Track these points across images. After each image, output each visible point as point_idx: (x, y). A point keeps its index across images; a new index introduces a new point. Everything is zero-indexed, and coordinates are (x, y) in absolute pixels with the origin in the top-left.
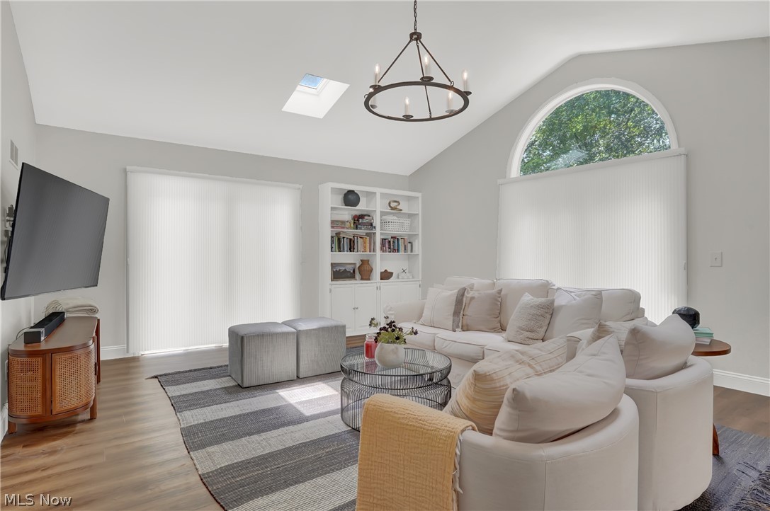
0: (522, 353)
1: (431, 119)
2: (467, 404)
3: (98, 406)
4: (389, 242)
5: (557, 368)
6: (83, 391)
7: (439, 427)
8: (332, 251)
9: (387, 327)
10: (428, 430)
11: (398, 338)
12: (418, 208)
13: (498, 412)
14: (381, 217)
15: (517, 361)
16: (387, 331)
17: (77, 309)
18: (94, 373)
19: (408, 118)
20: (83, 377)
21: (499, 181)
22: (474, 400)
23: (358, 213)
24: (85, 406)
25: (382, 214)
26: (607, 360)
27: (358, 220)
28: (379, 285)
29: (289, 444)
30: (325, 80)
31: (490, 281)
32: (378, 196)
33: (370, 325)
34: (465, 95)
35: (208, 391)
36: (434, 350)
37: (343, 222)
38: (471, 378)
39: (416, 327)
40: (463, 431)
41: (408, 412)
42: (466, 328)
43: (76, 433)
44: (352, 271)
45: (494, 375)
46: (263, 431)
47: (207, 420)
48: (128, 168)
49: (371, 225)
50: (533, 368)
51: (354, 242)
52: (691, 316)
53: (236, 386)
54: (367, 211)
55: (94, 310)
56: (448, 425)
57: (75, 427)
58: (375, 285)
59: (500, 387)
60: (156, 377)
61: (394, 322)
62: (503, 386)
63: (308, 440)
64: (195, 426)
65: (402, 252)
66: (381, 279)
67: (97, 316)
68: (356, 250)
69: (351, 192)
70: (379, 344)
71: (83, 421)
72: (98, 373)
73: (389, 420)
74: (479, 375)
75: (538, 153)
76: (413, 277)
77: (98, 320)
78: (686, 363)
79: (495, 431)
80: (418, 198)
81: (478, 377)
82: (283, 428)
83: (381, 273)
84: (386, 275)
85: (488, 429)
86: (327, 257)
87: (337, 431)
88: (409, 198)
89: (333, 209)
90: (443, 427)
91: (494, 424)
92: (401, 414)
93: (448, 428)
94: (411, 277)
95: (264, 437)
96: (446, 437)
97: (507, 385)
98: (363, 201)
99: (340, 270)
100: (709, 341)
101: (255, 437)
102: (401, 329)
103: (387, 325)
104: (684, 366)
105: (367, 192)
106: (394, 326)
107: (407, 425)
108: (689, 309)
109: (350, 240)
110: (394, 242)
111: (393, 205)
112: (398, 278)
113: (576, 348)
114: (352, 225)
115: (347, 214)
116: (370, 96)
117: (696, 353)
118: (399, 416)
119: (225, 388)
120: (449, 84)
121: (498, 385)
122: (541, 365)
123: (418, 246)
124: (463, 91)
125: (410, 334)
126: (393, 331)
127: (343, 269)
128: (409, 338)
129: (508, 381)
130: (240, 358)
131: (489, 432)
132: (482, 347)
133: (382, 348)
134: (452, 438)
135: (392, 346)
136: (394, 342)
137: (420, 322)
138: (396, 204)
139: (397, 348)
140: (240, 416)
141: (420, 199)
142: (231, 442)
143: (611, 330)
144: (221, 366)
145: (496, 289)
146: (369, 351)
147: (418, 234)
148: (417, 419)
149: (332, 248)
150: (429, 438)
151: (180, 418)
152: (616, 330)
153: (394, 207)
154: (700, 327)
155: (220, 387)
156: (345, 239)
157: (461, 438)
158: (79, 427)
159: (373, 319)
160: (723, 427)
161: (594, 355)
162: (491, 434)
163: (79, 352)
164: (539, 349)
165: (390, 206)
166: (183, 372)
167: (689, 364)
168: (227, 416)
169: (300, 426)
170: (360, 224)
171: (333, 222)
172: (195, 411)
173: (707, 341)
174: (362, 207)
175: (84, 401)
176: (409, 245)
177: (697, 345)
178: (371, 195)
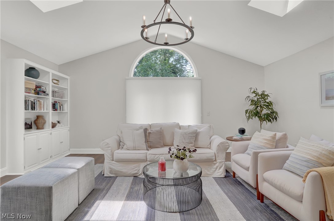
12: (68, 85)
14: (52, 88)
21: (127, 78)
23: (38, 84)
28: (51, 132)
32: (51, 74)
44: (30, 124)
49: (45, 92)
51: (34, 103)
65: (58, 111)
66: (52, 128)
68: (36, 109)
69: (32, 69)
80: (68, 79)
88: (64, 79)
94: (63, 126)
98: (41, 76)
105: (44, 71)
109: (32, 102)
114: (34, 92)
123: (67, 107)
156: (29, 101)
165: (53, 82)
174: (41, 80)
176: (62, 106)
178: (46, 73)
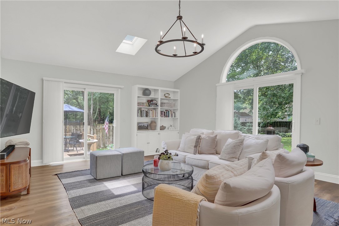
0: (228, 166)
1: (186, 56)
2: (202, 189)
3: (31, 188)
4: (165, 112)
5: (244, 173)
6: (24, 181)
7: (190, 199)
8: (138, 117)
9: (164, 152)
10: (185, 201)
11: (169, 158)
12: (178, 97)
13: (217, 192)
14: (161, 101)
15: (226, 170)
16: (164, 154)
17: (21, 143)
18: (29, 173)
19: (175, 56)
20: (24, 175)
21: (217, 85)
22: (206, 187)
23: (150, 99)
24: (25, 188)
25: (161, 99)
26: (266, 169)
27: (150, 102)
28: (159, 132)
29: (119, 206)
30: (136, 37)
31: (211, 131)
32: (160, 91)
33: (156, 152)
34: (202, 45)
35: (80, 181)
36: (185, 162)
37: (143, 103)
38: (204, 177)
39: (178, 152)
40: (201, 201)
41: (176, 192)
42: (200, 153)
43: (21, 201)
44: (147, 126)
45: (215, 176)
46: (106, 200)
47: (80, 195)
48: (44, 78)
49: (156, 104)
50: (233, 173)
51: (148, 112)
52: (305, 148)
53: (93, 179)
54: (154, 98)
55: (28, 144)
56: (194, 198)
57: (20, 197)
58: (158, 133)
59: (218, 181)
60: (56, 175)
61: (167, 150)
62: (219, 181)
63: (127, 204)
64: (75, 197)
65: (170, 117)
66: (160, 130)
67: (29, 146)
68: (149, 116)
69: (147, 89)
70: (160, 160)
71: (24, 195)
72: (30, 173)
73: (167, 196)
74: (208, 176)
75: (235, 70)
76: (175, 129)
77: (30, 149)
78: (302, 170)
79: (215, 201)
80: (178, 92)
81: (207, 177)
82: (115, 199)
83: (160, 127)
84: (163, 128)
85: (212, 200)
86: (136, 120)
87: (141, 200)
88: (174, 92)
89: (138, 97)
90: (192, 200)
91: (215, 198)
92: (172, 193)
93: (194, 200)
94: (174, 129)
95: (107, 202)
96: (193, 204)
97: (221, 180)
98: (152, 93)
99: (141, 125)
100: (313, 159)
101: (103, 203)
102: (170, 154)
103: (165, 152)
104: (301, 171)
105: (154, 89)
106: (167, 152)
107: (175, 198)
108: (304, 145)
110: (166, 112)
111: (166, 95)
112: (168, 129)
113: (252, 162)
114: (147, 105)
115: (144, 100)
116: (158, 46)
117: (307, 165)
118: (172, 194)
119: (89, 180)
120: (195, 40)
121: (217, 180)
122: (236, 172)
123: (178, 114)
124: (201, 43)
125: (175, 155)
126: (167, 154)
127: (143, 125)
128: (174, 157)
129: (222, 179)
130: (95, 166)
131: (213, 201)
132: (208, 161)
133: (162, 162)
134: (196, 204)
135: (166, 161)
136: (167, 160)
137: (178, 150)
138: (168, 95)
139: (168, 162)
140: (96, 193)
141: (179, 92)
142: (92, 205)
143: (268, 155)
144: (86, 170)
145: (214, 135)
146: (156, 163)
147: (178, 109)
148: (180, 195)
149: (138, 115)
150: (186, 204)
151: (68, 193)
152: (270, 155)
153: (166, 96)
154: (309, 153)
155: (86, 179)
157: (200, 204)
158: (22, 198)
159: (157, 149)
160: (318, 198)
161: (261, 167)
162: (213, 202)
163: (22, 164)
164: (236, 164)
165: (165, 96)
166: (69, 172)
167: (303, 170)
168: (90, 193)
169: (124, 197)
170: (151, 104)
171: (138, 103)
172: (75, 190)
173: (312, 159)
174: (152, 96)
175: (24, 186)
176: (174, 114)
177: (308, 161)
178: (156, 91)
